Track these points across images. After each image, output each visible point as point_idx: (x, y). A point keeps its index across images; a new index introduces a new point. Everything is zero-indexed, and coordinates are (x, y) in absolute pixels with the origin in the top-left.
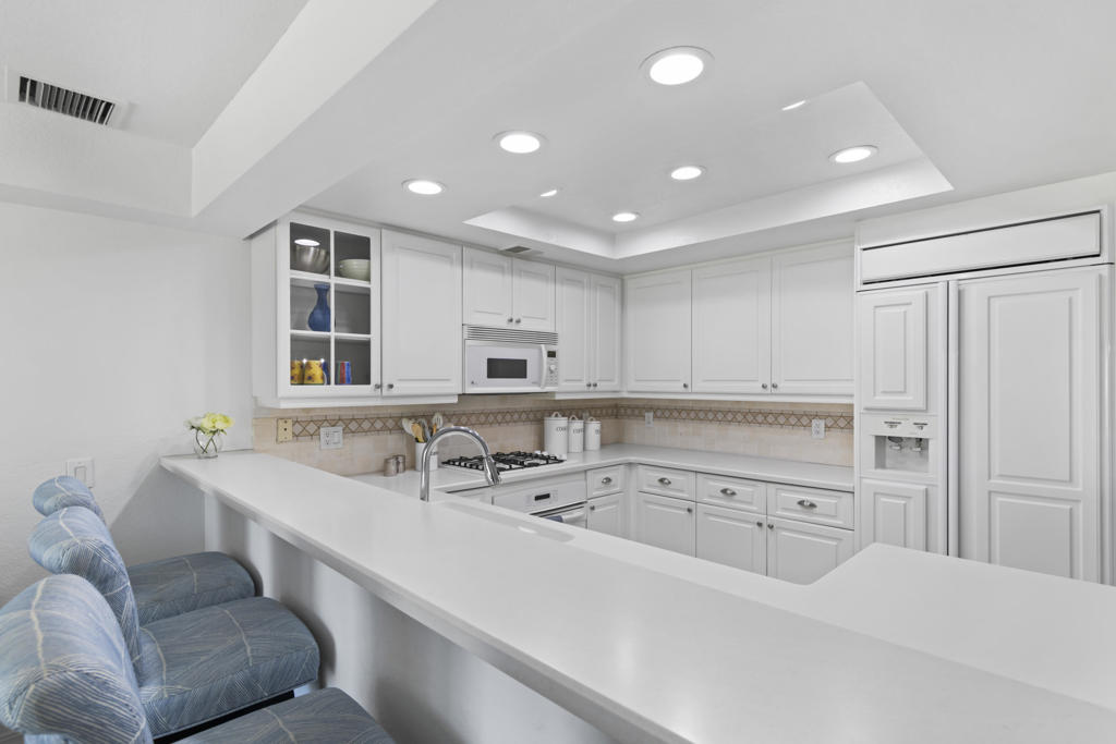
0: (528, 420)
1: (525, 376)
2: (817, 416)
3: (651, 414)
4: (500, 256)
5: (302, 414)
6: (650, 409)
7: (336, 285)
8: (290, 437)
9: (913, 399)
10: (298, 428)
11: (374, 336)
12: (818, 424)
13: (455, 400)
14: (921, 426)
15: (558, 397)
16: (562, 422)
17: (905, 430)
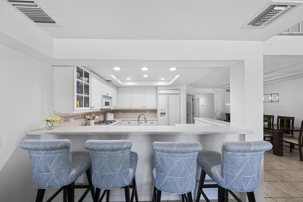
0: (103, 114)
1: (109, 105)
2: (148, 111)
3: (120, 112)
4: (106, 81)
5: (66, 115)
6: (120, 111)
7: (84, 83)
8: (63, 121)
9: (164, 108)
10: (65, 119)
11: (90, 96)
12: (148, 112)
13: (100, 110)
14: (165, 111)
15: (111, 109)
16: (110, 114)
17: (163, 112)
